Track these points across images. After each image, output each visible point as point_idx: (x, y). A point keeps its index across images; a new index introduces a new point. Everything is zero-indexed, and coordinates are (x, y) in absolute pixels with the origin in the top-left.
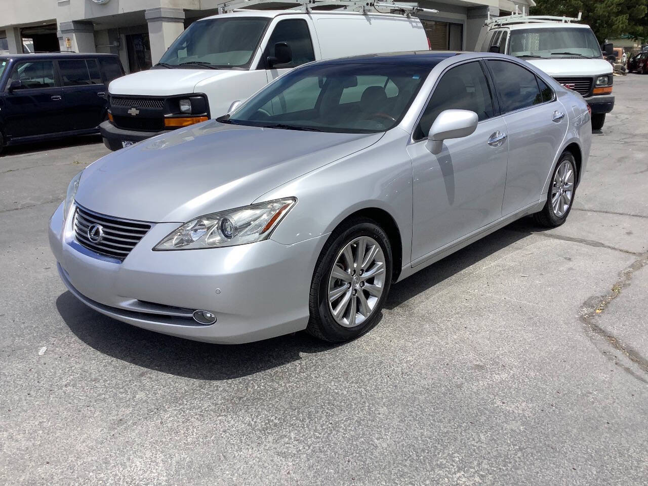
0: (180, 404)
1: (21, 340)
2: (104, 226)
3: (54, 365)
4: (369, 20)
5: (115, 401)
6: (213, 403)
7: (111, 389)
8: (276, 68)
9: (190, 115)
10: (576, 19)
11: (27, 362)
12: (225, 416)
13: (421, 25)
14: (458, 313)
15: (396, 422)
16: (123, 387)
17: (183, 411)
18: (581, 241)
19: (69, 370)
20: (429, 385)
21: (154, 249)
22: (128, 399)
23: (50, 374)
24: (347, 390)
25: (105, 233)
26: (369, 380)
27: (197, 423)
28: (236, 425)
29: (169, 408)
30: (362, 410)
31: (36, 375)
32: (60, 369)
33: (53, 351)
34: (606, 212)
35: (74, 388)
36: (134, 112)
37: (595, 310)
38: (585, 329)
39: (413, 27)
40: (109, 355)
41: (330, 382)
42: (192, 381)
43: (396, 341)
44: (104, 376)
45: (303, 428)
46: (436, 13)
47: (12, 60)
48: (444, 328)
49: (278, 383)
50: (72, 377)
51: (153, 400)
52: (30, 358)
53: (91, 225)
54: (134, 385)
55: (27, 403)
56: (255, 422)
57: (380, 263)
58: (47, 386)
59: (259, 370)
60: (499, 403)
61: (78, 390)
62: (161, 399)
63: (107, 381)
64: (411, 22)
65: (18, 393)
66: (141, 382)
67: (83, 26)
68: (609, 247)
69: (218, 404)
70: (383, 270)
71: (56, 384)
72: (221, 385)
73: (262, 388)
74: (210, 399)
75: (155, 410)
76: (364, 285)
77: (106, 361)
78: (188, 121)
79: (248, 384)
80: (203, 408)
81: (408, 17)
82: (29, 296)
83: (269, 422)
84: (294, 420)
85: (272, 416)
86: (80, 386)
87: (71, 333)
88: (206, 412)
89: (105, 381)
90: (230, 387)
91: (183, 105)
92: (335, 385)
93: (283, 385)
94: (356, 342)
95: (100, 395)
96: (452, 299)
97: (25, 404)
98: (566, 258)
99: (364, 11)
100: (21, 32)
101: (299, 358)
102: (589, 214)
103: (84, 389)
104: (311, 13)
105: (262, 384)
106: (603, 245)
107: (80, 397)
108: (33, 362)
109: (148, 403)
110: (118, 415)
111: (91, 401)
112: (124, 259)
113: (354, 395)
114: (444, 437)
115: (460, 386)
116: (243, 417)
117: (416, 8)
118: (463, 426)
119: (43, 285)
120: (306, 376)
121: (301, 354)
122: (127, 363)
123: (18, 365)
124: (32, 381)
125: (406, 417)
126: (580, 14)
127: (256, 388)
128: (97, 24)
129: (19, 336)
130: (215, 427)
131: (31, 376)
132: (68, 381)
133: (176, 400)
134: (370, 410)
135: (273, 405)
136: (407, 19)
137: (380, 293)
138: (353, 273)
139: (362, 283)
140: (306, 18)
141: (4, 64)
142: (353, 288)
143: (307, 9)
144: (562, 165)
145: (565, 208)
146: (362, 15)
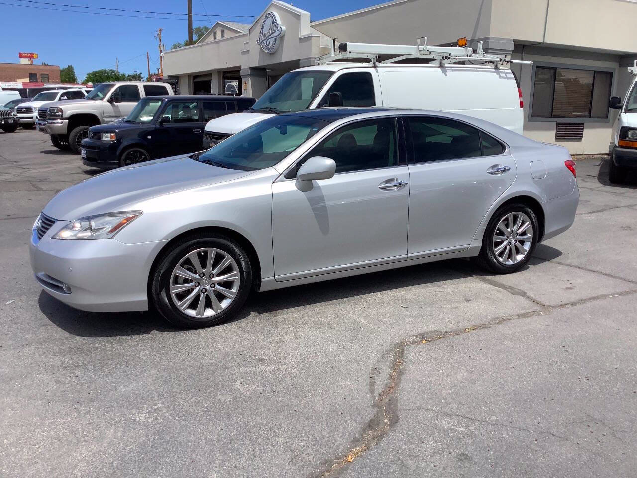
4: (445, 72)
13: (512, 76)
21: (53, 238)
22: (19, 336)
29: (34, 345)
33: (15, 303)
34: (580, 268)
37: (422, 340)
38: (389, 351)
39: (500, 77)
46: (530, 64)
47: (166, 100)
49: (113, 345)
54: (33, 329)
59: (113, 335)
60: (238, 383)
62: (37, 340)
63: (22, 325)
64: (498, 73)
66: (38, 329)
67: (258, 71)
68: (527, 297)
69: (62, 349)
70: (237, 278)
73: (99, 345)
74: (62, 345)
75: (25, 345)
76: (215, 286)
77: (37, 314)
79: (94, 342)
80: (51, 349)
81: (496, 68)
83: (75, 364)
84: (91, 366)
85: (82, 361)
88: (49, 352)
90: (82, 341)
98: (466, 299)
99: (440, 63)
100: (224, 75)
101: (148, 333)
104: (378, 67)
105: (103, 343)
109: (27, 340)
113: (149, 361)
115: (227, 368)
116: (65, 359)
117: (503, 59)
118: (191, 391)
120: (136, 344)
121: (154, 331)
122: (45, 317)
125: (162, 378)
127: (96, 345)
128: (270, 70)
130: (42, 360)
133: (44, 342)
134: (145, 371)
135: (91, 356)
136: (494, 70)
137: (233, 296)
138: (202, 275)
139: (213, 285)
140: (371, 70)
141: (160, 102)
142: (202, 287)
143: (374, 63)
144: (510, 215)
145: (520, 258)
146: (438, 67)
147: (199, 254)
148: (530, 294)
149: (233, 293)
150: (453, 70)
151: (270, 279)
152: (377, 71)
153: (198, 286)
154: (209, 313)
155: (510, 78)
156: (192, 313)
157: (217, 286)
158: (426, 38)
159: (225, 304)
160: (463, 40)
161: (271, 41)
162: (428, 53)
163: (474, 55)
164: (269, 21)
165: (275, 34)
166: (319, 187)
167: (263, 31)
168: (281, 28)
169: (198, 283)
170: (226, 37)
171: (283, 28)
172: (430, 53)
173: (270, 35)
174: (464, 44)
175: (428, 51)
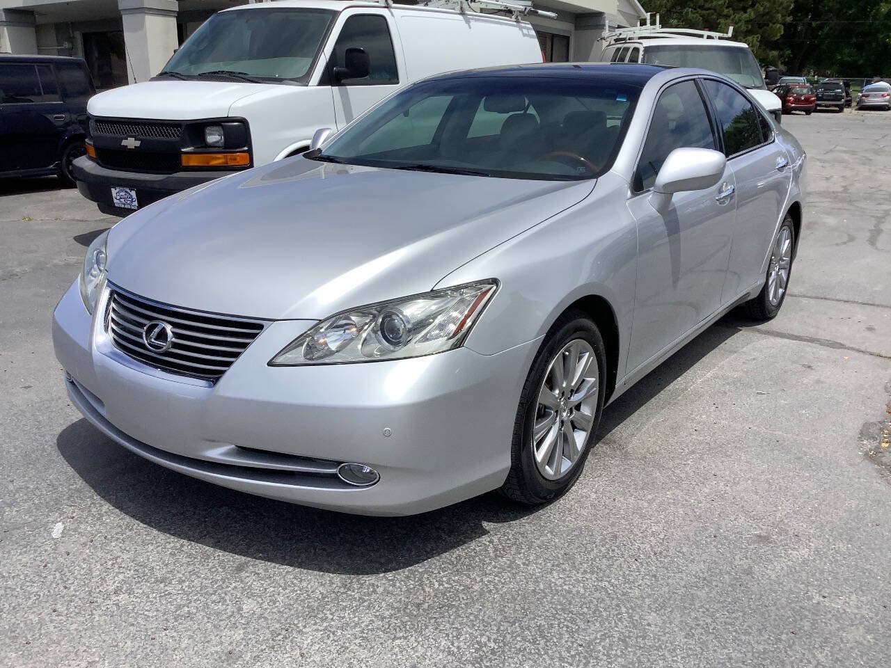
0: (323, 620)
1: (14, 513)
2: (174, 325)
3: (85, 556)
5: (209, 618)
6: (376, 616)
7: (196, 595)
8: (344, 85)
9: (221, 150)
10: (725, 35)
11: (35, 551)
12: (405, 638)
13: (533, 33)
14: (693, 452)
15: (681, 638)
16: (216, 591)
17: (330, 631)
18: (812, 340)
19: (113, 564)
20: (703, 573)
21: (270, 364)
22: (230, 614)
23: (82, 572)
24: (582, 585)
25: (176, 335)
26: (610, 566)
27: (363, 654)
28: (429, 654)
29: (305, 627)
30: (620, 620)
31: (58, 575)
32: (97, 562)
33: (75, 530)
34: (825, 299)
35: (132, 596)
36: (131, 143)
37: (880, 443)
38: (878, 471)
39: (525, 35)
40: (173, 535)
41: (551, 573)
42: (328, 577)
43: (622, 499)
44: (176, 572)
45: (540, 655)
46: (552, 17)
48: (683, 476)
49: (469, 576)
50: (121, 576)
51: (273, 613)
52: (39, 544)
53: (148, 323)
54: (232, 586)
55: (55, 627)
56: (458, 648)
57: (593, 380)
58: (82, 595)
59: (430, 555)
60: (817, 598)
61: (139, 600)
62: (287, 610)
63: (184, 581)
64: (521, 28)
65: (35, 610)
66: (242, 582)
68: (853, 349)
69: (385, 618)
70: (596, 389)
71: (98, 590)
72: (379, 582)
73: (446, 585)
74: (368, 608)
75: (284, 632)
77: (172, 545)
78: (219, 158)
79: (420, 579)
80: (363, 626)
81: (517, 21)
82: (9, 434)
83: (481, 647)
84: (520, 642)
85: (482, 635)
86: (140, 591)
87: (97, 497)
88: (370, 632)
89: (181, 582)
90: (394, 586)
91: (211, 134)
92: (561, 578)
93: (478, 579)
94: (562, 502)
95: (179, 607)
96: (675, 429)
97: (52, 629)
98: (803, 365)
101: (485, 532)
102: (805, 301)
103: (148, 597)
104: (392, 8)
105: (444, 579)
106: (842, 346)
107: (146, 613)
108: (46, 551)
109: (266, 619)
110: (221, 643)
111: (167, 620)
112: (217, 380)
113: (597, 595)
114: (764, 659)
115: (749, 572)
116: (435, 640)
117: (528, 8)
118: (784, 639)
119: (28, 415)
120: (508, 562)
121: (486, 525)
122: (208, 548)
123: (20, 557)
124: (54, 585)
125: (692, 628)
126: (731, 28)
127: (436, 585)
128: (41, 14)
129: (10, 506)
130: (395, 660)
131: (50, 577)
132: (116, 584)
133: (312, 613)
134: (633, 620)
135: (476, 617)
136: (515, 23)
137: (591, 425)
138: (561, 396)
140: (384, 12)
142: (560, 419)
143: (386, 1)
145: (780, 293)
146: (459, 14)
147: (563, 356)
148: (848, 344)
149: (590, 420)
151: (623, 380)
152: (394, 15)
153: (557, 419)
154: (565, 466)
155: (531, 36)
156: (550, 471)
157: (574, 411)
169: (557, 412)
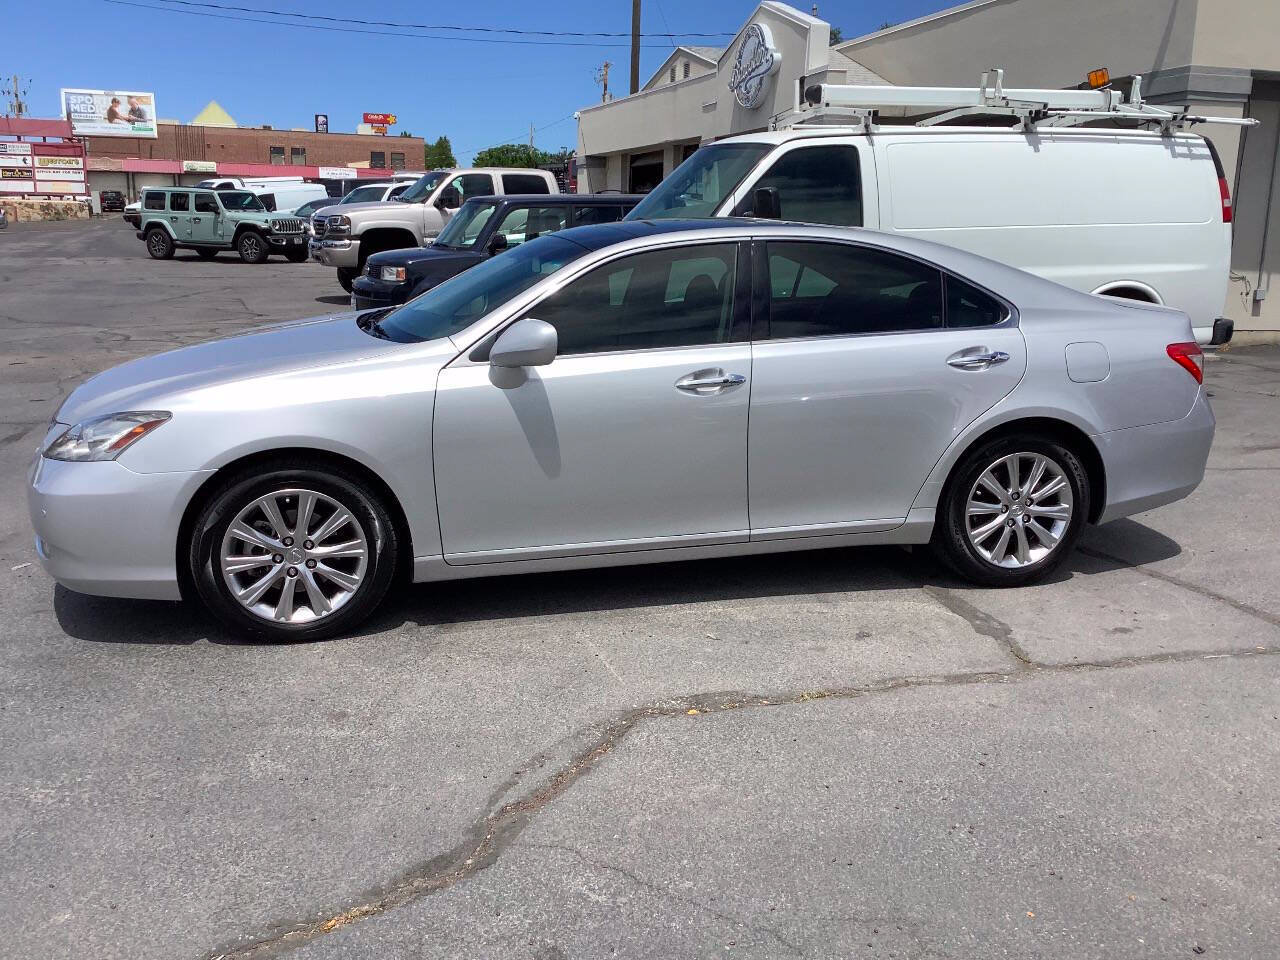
4: (1035, 143)
13: (1205, 151)
18: (980, 619)
39: (1176, 155)
47: (506, 203)
64: (1171, 147)
68: (1007, 640)
70: (362, 552)
76: (315, 565)
81: (1166, 135)
98: (861, 633)
99: (1026, 126)
104: (874, 134)
117: (1180, 116)
136: (1160, 139)
137: (355, 587)
138: (288, 542)
139: (311, 562)
140: (860, 143)
141: (493, 207)
142: (289, 565)
143: (867, 126)
144: (1012, 460)
145: (1037, 555)
146: (1021, 133)
147: (280, 501)
148: (1019, 636)
149: (354, 582)
150: (1054, 140)
151: (430, 559)
152: (872, 143)
153: (281, 562)
154: (303, 616)
155: (1201, 157)
156: (268, 612)
157: (320, 565)
158: (1000, 71)
159: (338, 601)
160: (1100, 73)
161: (754, 82)
162: (1004, 103)
163: (1123, 106)
164: (752, 43)
165: (762, 69)
166: (538, 381)
167: (740, 62)
168: (772, 56)
169: (279, 556)
170: (692, 76)
171: (777, 56)
172: (1007, 104)
173: (753, 70)
174: (1100, 82)
175: (1004, 98)
